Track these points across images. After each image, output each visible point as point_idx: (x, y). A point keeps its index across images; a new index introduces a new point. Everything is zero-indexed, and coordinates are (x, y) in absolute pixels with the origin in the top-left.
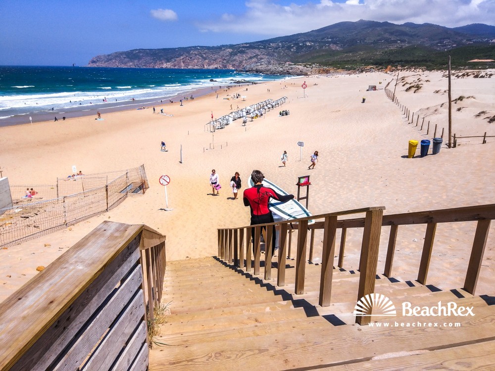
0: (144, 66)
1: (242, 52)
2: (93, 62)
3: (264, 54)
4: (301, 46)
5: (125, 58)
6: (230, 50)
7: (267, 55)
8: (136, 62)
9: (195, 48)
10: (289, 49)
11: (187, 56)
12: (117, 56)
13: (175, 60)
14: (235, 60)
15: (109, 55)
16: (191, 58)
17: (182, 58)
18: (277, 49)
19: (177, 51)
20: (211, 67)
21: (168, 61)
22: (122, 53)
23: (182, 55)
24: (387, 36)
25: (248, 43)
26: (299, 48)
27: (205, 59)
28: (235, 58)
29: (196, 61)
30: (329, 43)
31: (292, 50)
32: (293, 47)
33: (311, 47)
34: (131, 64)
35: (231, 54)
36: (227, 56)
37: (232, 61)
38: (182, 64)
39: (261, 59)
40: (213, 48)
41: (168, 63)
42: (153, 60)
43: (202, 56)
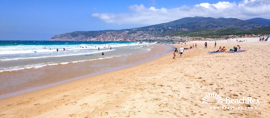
0: (81, 40)
1: (135, 32)
2: (53, 38)
3: (146, 33)
4: (166, 29)
5: (70, 36)
6: (128, 31)
7: (148, 34)
8: (76, 38)
9: (108, 31)
10: (159, 31)
11: (104, 35)
12: (66, 35)
13: (98, 37)
14: (130, 37)
15: (61, 35)
16: (106, 36)
17: (101, 35)
18: (153, 31)
19: (99, 32)
20: (118, 40)
21: (94, 37)
22: (69, 34)
23: (101, 34)
24: (212, 24)
25: (137, 28)
26: (165, 30)
27: (114, 36)
28: (131, 35)
29: (109, 37)
30: (182, 27)
31: (161, 31)
32: (162, 30)
33: (171, 29)
34: (73, 39)
35: (128, 33)
36: (126, 34)
37: (129, 37)
38: (102, 39)
39: (145, 36)
40: (118, 31)
41: (94, 38)
42: (86, 37)
43: (112, 35)
